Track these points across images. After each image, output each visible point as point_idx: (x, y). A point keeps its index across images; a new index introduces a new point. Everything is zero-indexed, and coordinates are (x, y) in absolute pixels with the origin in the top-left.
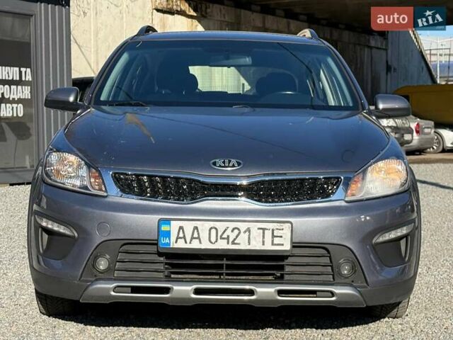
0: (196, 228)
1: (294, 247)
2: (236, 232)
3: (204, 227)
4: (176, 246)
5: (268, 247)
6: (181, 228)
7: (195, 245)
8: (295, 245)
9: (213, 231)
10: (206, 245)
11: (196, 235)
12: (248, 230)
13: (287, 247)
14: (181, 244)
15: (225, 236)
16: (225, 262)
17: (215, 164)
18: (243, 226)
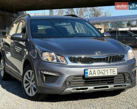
0: (94, 71)
1: (118, 74)
2: (104, 71)
3: (96, 70)
4: (89, 76)
5: (112, 74)
6: (91, 71)
7: (94, 75)
8: (118, 73)
9: (99, 71)
10: (97, 75)
11: (94, 73)
12: (107, 70)
13: (116, 74)
14: (91, 76)
15: (102, 72)
16: (100, 79)
17: (95, 53)
18: (106, 69)
